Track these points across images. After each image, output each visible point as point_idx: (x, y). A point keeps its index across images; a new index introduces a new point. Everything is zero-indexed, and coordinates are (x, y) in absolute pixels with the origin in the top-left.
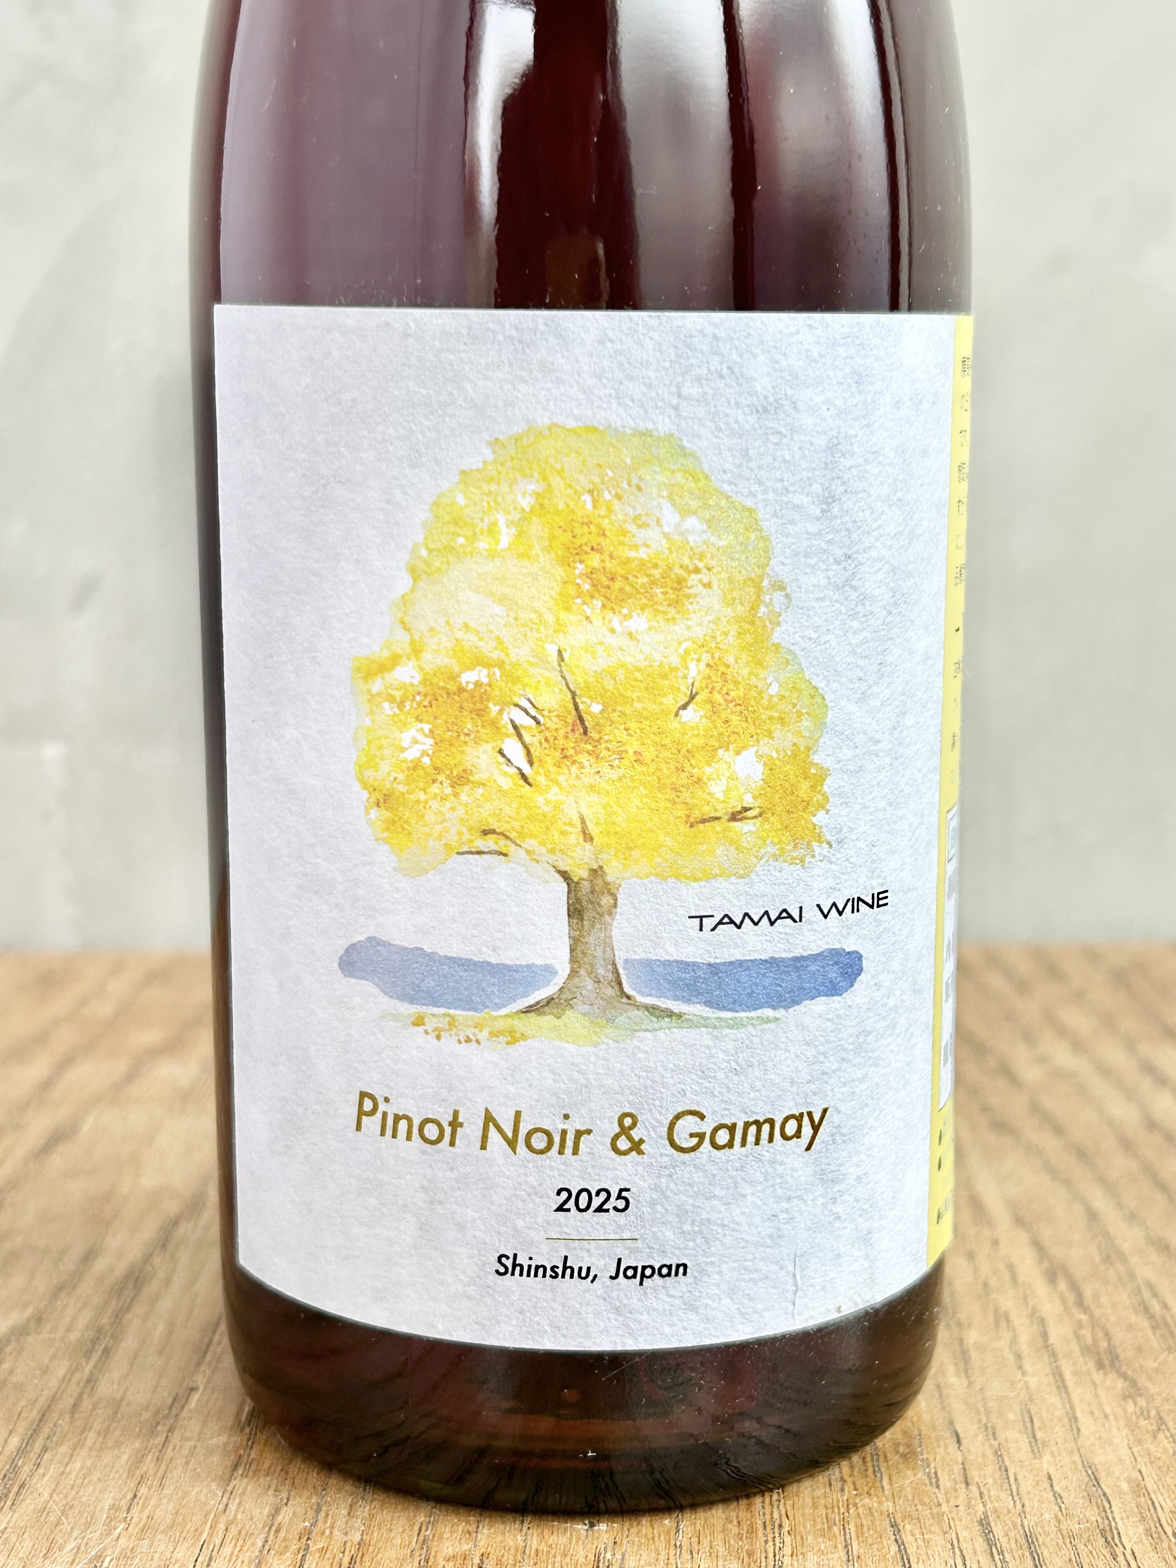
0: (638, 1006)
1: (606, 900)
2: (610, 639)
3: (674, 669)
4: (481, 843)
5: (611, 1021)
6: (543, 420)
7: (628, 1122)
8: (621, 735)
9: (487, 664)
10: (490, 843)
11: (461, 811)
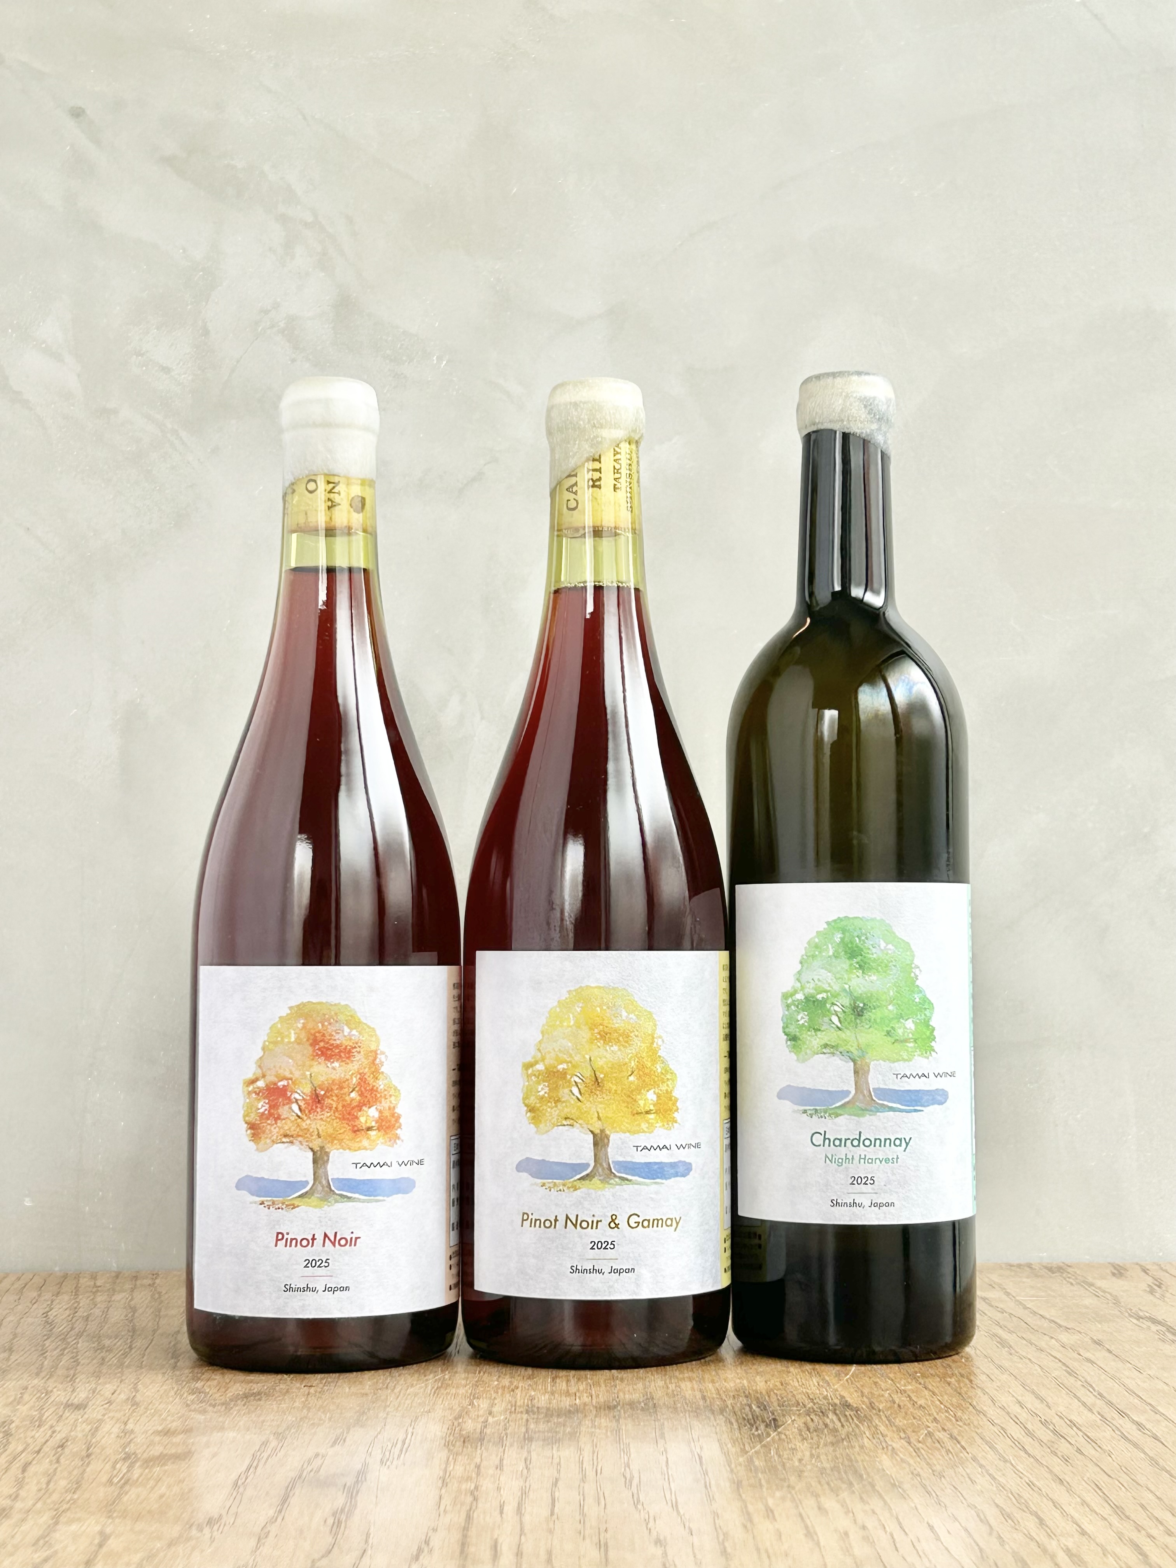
0: (617, 1177)
1: (606, 1141)
2: (606, 1054)
4: (565, 1122)
5: (608, 1182)
7: (614, 1217)
8: (610, 1084)
11: (558, 1111)
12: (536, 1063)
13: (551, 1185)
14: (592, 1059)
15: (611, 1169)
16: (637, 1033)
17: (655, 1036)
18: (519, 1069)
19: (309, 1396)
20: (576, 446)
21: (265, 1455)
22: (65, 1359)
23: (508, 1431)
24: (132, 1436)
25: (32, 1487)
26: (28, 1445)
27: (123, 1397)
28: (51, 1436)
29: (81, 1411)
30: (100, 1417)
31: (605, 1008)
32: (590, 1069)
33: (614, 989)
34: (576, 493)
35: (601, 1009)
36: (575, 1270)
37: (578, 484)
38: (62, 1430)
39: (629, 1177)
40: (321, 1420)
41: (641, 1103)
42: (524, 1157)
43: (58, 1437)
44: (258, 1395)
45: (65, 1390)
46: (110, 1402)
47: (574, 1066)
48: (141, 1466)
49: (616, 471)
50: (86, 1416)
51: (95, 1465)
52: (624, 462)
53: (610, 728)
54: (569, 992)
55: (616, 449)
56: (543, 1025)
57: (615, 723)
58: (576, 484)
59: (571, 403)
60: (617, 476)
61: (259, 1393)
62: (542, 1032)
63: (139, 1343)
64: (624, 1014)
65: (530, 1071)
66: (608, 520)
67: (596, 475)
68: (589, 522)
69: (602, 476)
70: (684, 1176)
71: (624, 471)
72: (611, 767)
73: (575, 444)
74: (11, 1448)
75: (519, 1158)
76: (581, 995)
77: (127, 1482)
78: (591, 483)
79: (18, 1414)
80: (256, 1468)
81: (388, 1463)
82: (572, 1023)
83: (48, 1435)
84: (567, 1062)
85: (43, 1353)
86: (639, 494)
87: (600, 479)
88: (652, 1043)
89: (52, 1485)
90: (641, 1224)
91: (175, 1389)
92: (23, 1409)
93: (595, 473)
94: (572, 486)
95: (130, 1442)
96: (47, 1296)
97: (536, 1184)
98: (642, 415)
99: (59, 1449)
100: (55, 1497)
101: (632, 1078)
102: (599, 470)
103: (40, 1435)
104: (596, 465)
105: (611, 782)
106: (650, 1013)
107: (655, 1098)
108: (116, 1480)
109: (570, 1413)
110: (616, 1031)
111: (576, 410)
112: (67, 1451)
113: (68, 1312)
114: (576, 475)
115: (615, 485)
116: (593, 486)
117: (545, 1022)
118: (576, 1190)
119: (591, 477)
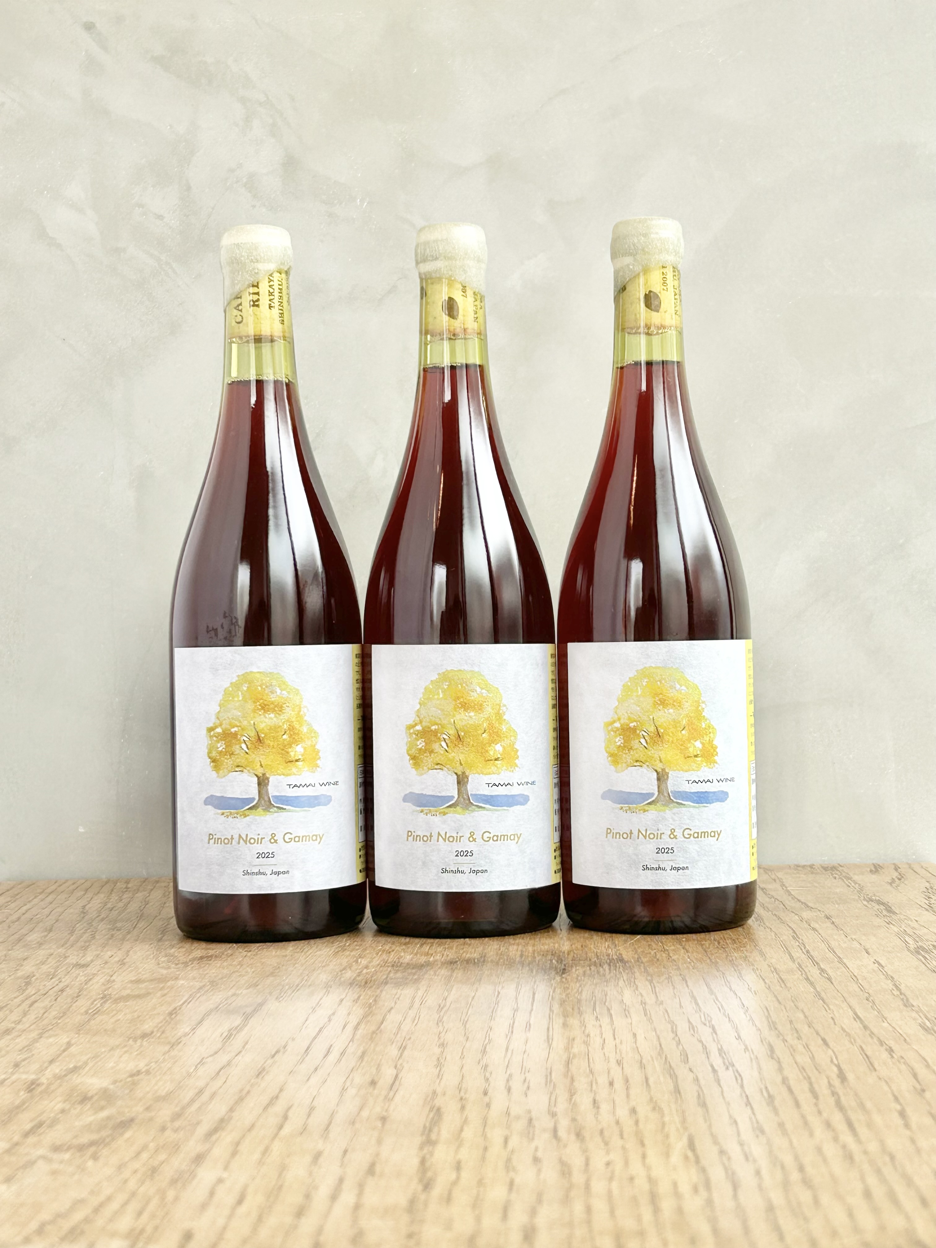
0: (474, 805)
1: (466, 780)
2: (466, 718)
3: (480, 725)
4: (436, 767)
5: (468, 809)
6: (449, 669)
7: (472, 834)
8: (469, 740)
9: (437, 724)
10: (438, 767)
11: (432, 760)
12: (216, 727)
13: (228, 814)
14: (256, 723)
15: (271, 802)
16: (288, 705)
17: (302, 706)
18: (204, 732)
19: (246, 958)
20: (240, 277)
21: (198, 995)
22: (87, 935)
23: (373, 979)
24: (113, 984)
25: (32, 1017)
26: (39, 990)
27: (117, 959)
28: (57, 985)
29: (84, 969)
30: (95, 972)
31: (264, 687)
32: (254, 730)
33: (270, 673)
34: (241, 311)
35: (262, 688)
36: (246, 873)
37: (243, 304)
38: (66, 981)
39: (284, 807)
40: (247, 972)
41: (292, 754)
42: (209, 795)
43: (61, 985)
44: (209, 958)
45: (78, 955)
46: (106, 963)
47: (243, 729)
48: (111, 1002)
49: (271, 294)
50: (85, 972)
51: (81, 1002)
52: (276, 287)
53: (270, 485)
54: (238, 676)
55: (271, 278)
56: (221, 701)
57: (274, 481)
58: (241, 304)
59: (234, 244)
60: (272, 297)
61: (211, 956)
62: (220, 706)
63: (141, 925)
64: (279, 691)
65: (212, 733)
66: (266, 331)
67: (255, 297)
68: (251, 332)
69: (260, 298)
70: (325, 805)
71: (276, 294)
72: (271, 512)
73: (239, 274)
74: (27, 992)
75: (205, 796)
76: (246, 678)
77: (97, 1012)
78: (252, 303)
79: (40, 971)
80: (189, 1003)
81: (281, 999)
82: (241, 699)
83: (56, 984)
84: (237, 726)
85: (72, 933)
86: (290, 311)
87: (258, 300)
88: (300, 711)
89: (46, 1014)
90: (293, 840)
91: (155, 954)
92: (45, 968)
93: (254, 296)
94: (238, 306)
95: (110, 988)
96: (89, 895)
97: (218, 814)
98: (290, 252)
99: (60, 992)
100: (45, 1022)
101: (285, 737)
102: (258, 294)
103: (49, 984)
104: (255, 290)
105: (271, 523)
106: (297, 690)
107: (302, 750)
108: (90, 1011)
109: (421, 967)
110: (272, 703)
111: (239, 249)
112: (65, 994)
113: (100, 905)
114: (241, 298)
115: (270, 304)
116: (253, 306)
117: (222, 698)
118: (245, 817)
119: (251, 299)
